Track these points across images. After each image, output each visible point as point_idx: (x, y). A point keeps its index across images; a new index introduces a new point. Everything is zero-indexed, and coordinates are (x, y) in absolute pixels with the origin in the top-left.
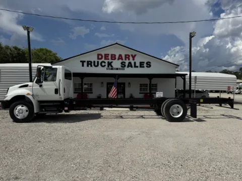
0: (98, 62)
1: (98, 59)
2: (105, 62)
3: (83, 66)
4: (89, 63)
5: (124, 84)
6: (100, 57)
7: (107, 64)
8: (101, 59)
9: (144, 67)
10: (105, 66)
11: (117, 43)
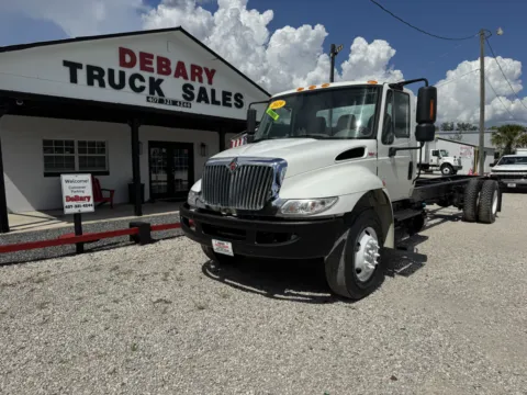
0: (122, 74)
1: (123, 63)
2: (142, 79)
3: (74, 79)
4: (95, 75)
5: (190, 146)
6: (128, 59)
7: (147, 84)
8: (132, 65)
9: (230, 105)
10: (142, 89)
11: (180, 29)
